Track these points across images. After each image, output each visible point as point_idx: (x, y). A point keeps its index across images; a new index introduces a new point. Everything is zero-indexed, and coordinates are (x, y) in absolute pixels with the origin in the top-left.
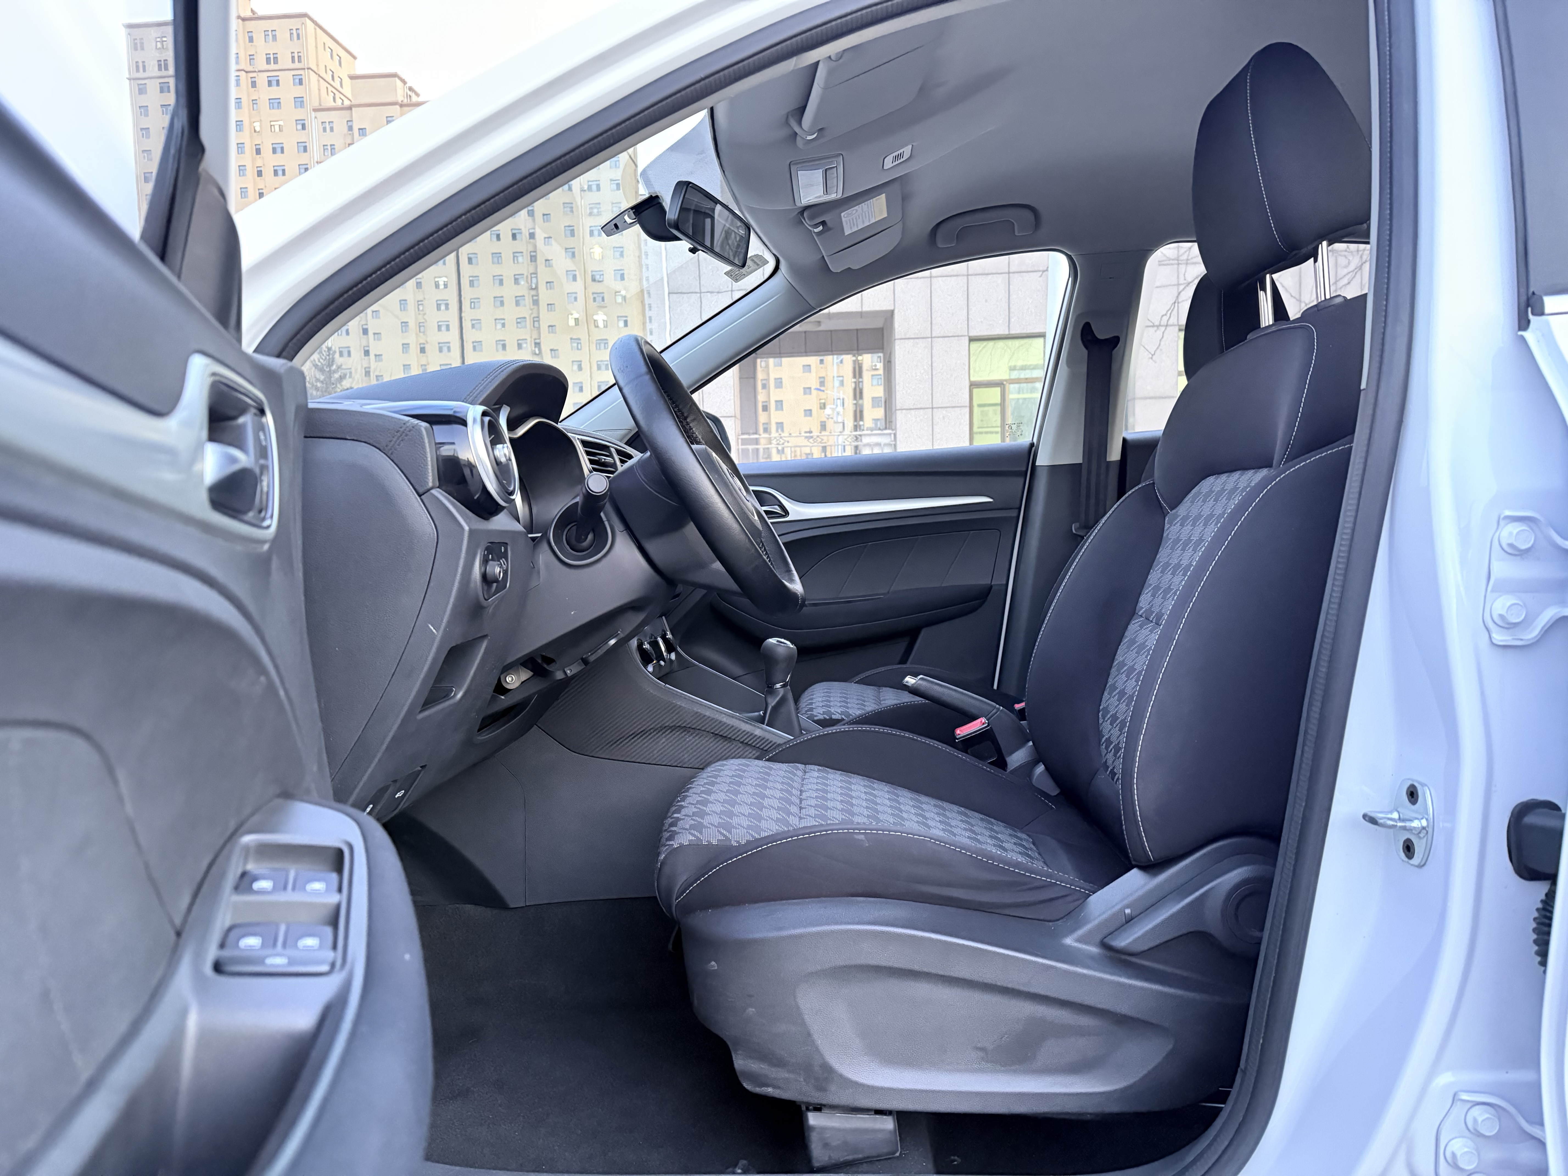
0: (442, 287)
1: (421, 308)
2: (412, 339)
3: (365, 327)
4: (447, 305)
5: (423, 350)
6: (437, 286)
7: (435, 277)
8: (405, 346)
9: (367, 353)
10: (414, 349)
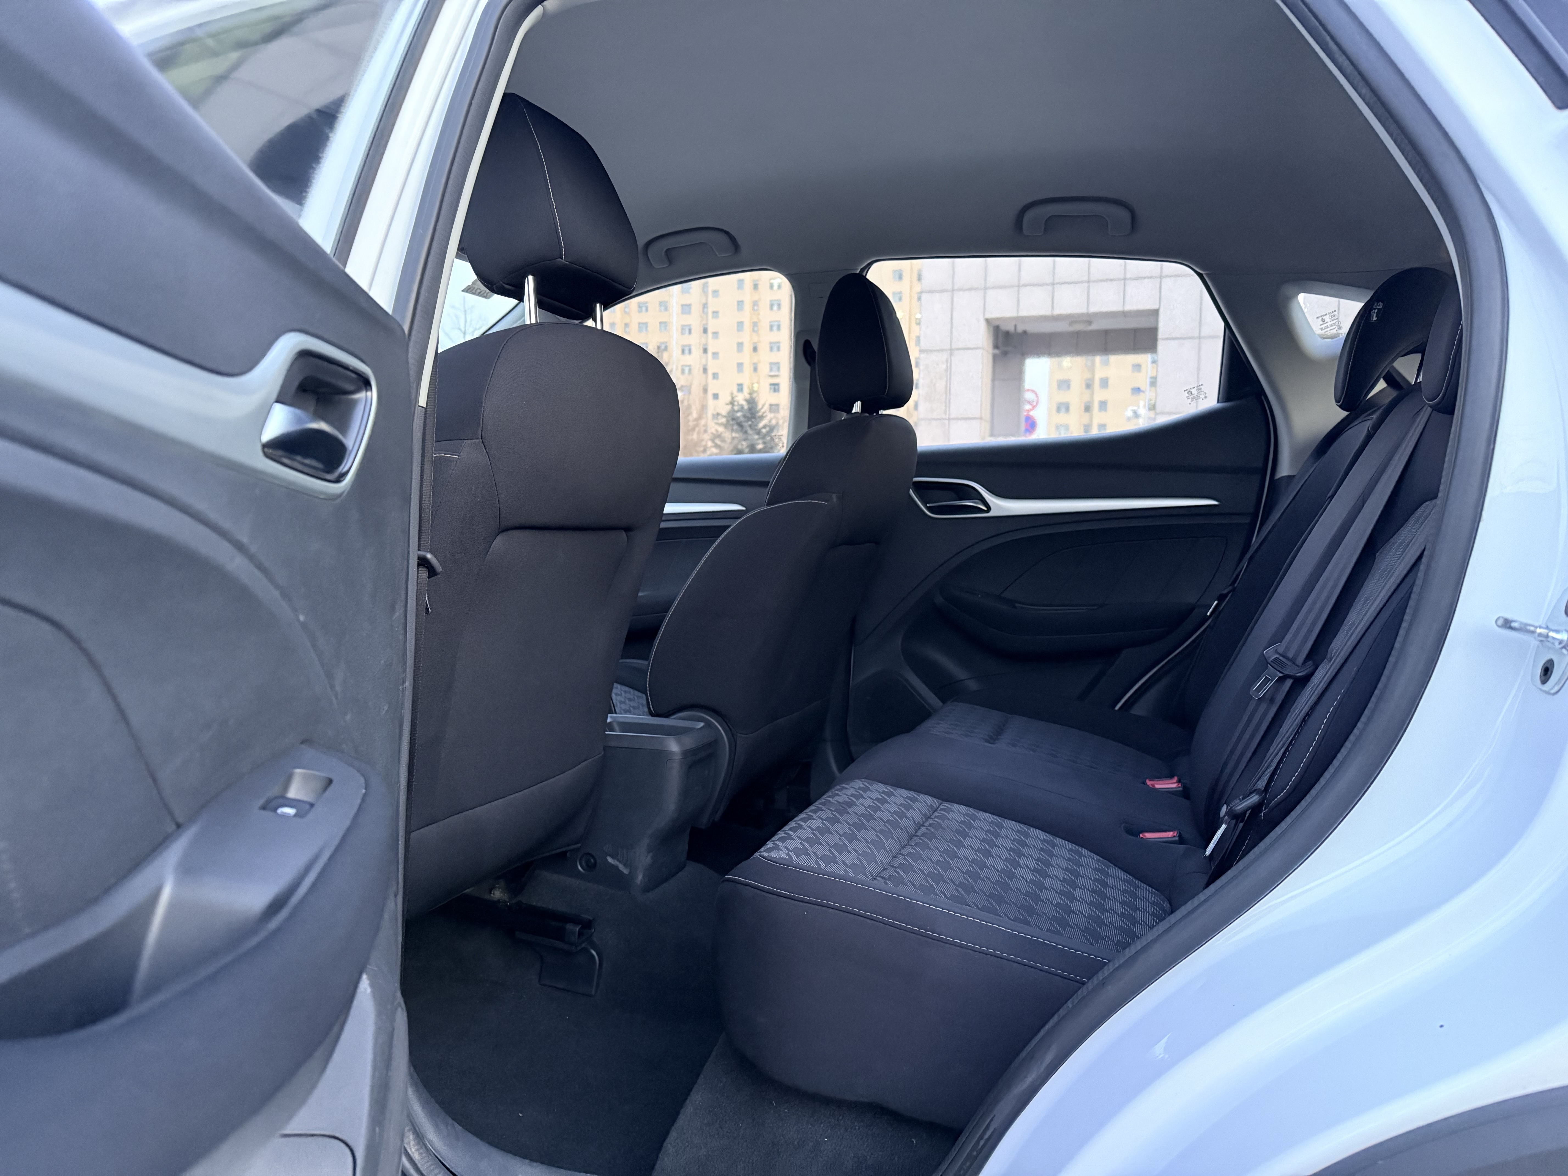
0: (776, 287)
1: (756, 308)
2: (746, 338)
3: (706, 326)
4: (779, 306)
5: (755, 349)
6: (771, 286)
7: (770, 280)
8: (740, 345)
9: (705, 351)
10: (748, 348)
